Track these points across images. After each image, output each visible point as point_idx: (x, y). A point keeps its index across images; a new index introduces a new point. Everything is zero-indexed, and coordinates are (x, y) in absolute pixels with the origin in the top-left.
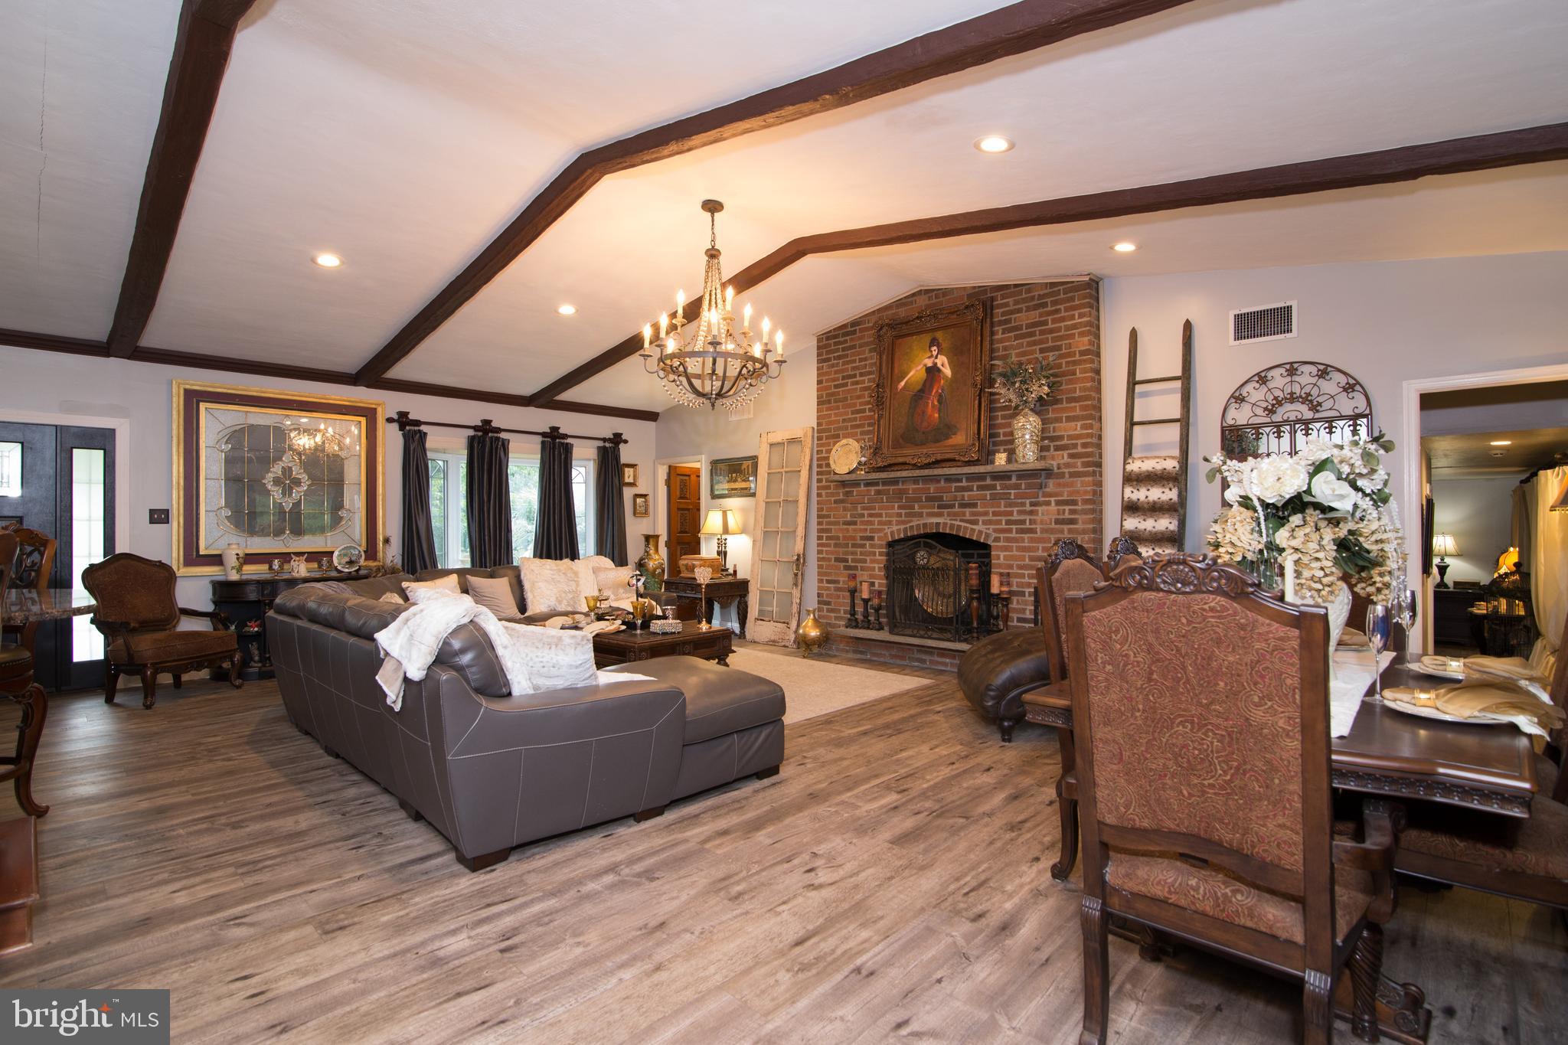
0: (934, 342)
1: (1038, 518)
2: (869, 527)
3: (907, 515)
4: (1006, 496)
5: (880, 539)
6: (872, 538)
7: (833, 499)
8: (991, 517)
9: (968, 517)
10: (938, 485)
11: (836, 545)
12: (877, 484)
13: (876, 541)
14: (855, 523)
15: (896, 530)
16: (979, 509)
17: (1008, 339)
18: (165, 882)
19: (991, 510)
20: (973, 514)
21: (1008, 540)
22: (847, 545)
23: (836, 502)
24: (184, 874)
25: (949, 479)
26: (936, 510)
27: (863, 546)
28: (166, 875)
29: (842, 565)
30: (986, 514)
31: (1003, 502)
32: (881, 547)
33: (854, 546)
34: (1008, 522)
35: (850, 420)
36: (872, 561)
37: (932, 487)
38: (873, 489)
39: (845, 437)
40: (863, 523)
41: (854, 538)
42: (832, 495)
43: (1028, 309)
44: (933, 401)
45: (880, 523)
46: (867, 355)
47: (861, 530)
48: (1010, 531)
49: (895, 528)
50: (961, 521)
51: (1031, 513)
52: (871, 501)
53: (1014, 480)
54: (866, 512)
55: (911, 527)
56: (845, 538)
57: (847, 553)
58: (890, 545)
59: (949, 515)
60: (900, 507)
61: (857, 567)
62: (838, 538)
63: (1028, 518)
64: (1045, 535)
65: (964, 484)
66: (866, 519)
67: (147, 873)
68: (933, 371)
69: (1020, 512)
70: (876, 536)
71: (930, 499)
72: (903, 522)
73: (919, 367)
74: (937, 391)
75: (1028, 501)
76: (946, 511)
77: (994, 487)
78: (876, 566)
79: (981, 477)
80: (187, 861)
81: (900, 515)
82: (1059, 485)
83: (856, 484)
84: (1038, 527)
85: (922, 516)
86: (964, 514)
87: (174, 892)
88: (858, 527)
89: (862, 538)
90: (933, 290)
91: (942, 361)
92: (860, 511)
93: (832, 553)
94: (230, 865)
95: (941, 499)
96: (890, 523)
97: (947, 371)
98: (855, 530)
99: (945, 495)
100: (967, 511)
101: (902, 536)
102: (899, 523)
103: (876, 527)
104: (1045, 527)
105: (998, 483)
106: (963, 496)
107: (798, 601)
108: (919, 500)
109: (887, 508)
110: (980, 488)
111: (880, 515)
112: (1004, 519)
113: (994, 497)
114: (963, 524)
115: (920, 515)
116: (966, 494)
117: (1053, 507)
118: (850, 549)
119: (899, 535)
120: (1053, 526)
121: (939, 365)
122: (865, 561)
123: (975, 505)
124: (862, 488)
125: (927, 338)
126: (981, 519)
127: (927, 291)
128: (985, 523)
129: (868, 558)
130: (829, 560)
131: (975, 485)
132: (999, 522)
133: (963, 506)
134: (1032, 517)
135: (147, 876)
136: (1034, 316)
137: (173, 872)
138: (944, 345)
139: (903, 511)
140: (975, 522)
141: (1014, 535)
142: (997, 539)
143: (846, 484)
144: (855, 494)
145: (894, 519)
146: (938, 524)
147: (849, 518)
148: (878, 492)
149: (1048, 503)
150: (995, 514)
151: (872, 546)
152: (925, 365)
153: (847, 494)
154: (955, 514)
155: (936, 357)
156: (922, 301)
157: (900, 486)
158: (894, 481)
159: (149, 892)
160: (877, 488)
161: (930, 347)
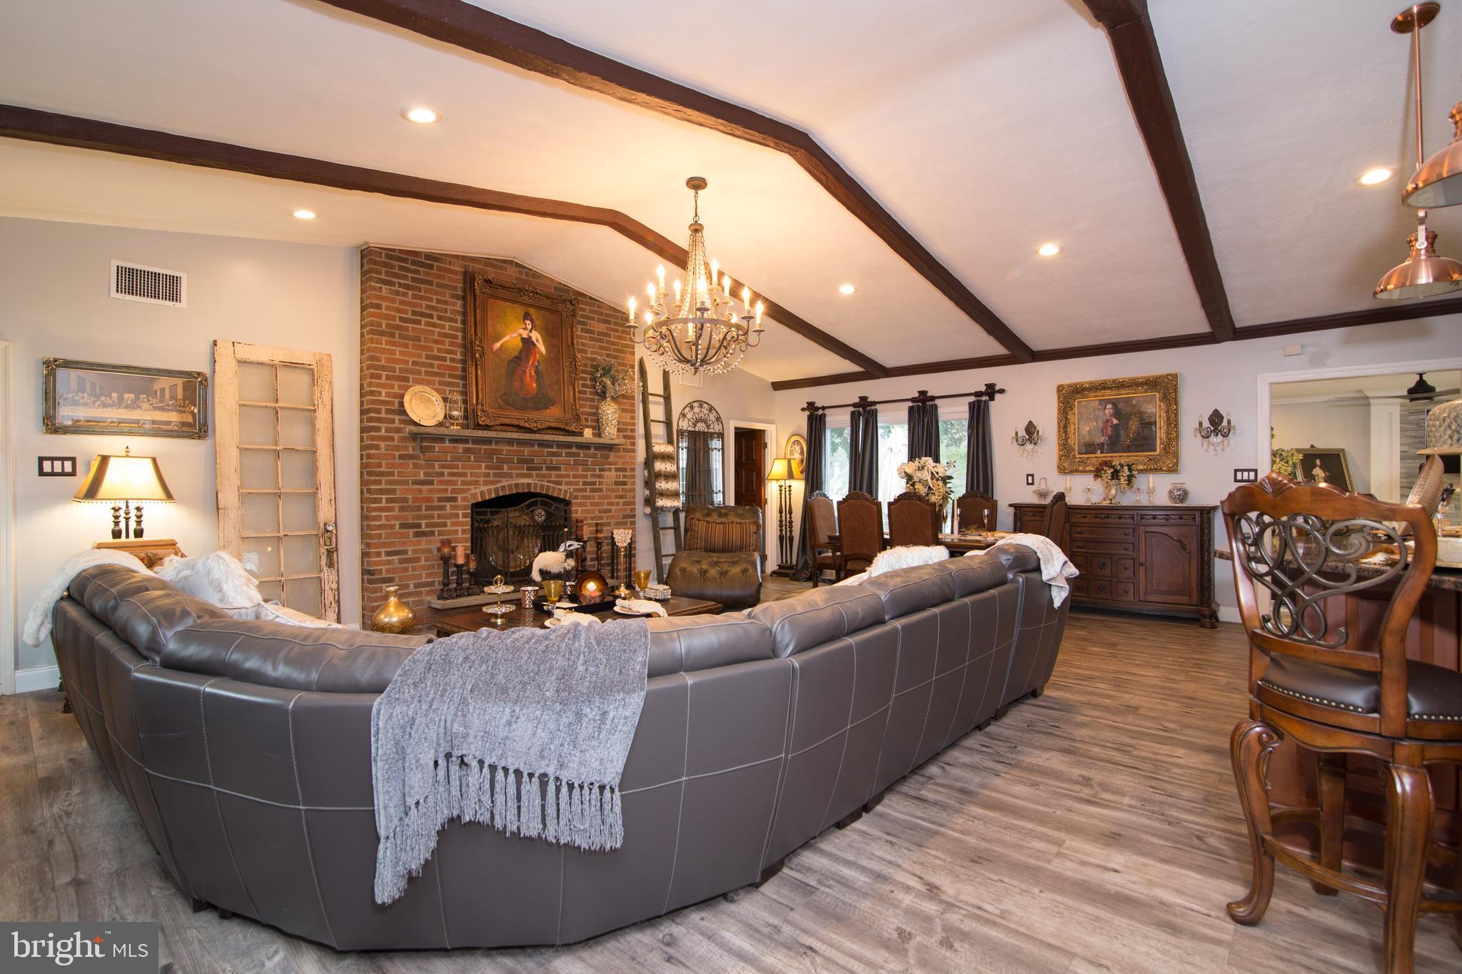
0: (527, 316)
1: (604, 481)
2: (450, 488)
3: (495, 475)
4: (584, 463)
5: (465, 499)
6: (454, 499)
7: (397, 453)
8: (571, 479)
9: (553, 479)
10: (532, 449)
11: (402, 509)
12: (466, 441)
13: (460, 502)
14: (431, 483)
15: (483, 491)
16: (562, 472)
17: (585, 338)
18: (1179, 766)
19: (572, 473)
20: (558, 476)
21: (584, 497)
22: (419, 508)
23: (401, 457)
24: (1164, 765)
25: (542, 444)
26: (525, 471)
27: (443, 508)
28: (1175, 770)
29: (411, 532)
30: (568, 476)
31: (580, 467)
32: (465, 508)
33: (428, 508)
34: (584, 483)
35: (424, 364)
36: (454, 524)
37: (527, 450)
38: (461, 446)
39: (421, 382)
40: (441, 482)
41: (428, 500)
42: (396, 448)
43: (599, 321)
44: (530, 371)
45: (463, 483)
46: (447, 298)
47: (439, 491)
48: (585, 490)
49: (484, 488)
50: (548, 481)
51: (600, 476)
52: (454, 459)
53: (592, 450)
54: (446, 471)
55: (503, 487)
56: (415, 499)
57: (419, 517)
58: (476, 506)
59: (537, 476)
60: (487, 467)
61: (433, 532)
62: (406, 500)
63: (597, 480)
64: (609, 493)
65: (555, 450)
66: (446, 478)
67: (1185, 778)
68: (527, 342)
69: (593, 476)
70: (459, 497)
71: (521, 461)
72: (491, 483)
73: (515, 335)
74: (533, 363)
75: (597, 467)
76: (534, 473)
77: (578, 455)
78: (459, 528)
79: (568, 445)
80: (1151, 772)
81: (488, 475)
82: (617, 457)
83: (440, 439)
84: (604, 487)
85: (512, 477)
86: (550, 476)
87: (1180, 757)
88: (435, 486)
89: (440, 499)
90: (524, 267)
91: (535, 336)
92: (437, 469)
93: (396, 518)
94: (1133, 756)
95: (532, 461)
96: (476, 483)
97: (541, 347)
98: (430, 491)
99: (536, 458)
100: (553, 473)
101: (493, 496)
102: (486, 483)
103: (459, 486)
104: (609, 487)
105: (581, 451)
106: (552, 460)
107: (334, 586)
108: (509, 461)
109: (473, 467)
110: (568, 455)
111: (465, 475)
112: (581, 481)
113: (576, 463)
114: (551, 485)
115: (510, 476)
116: (554, 458)
117: (613, 473)
118: (424, 512)
119: (489, 495)
120: (613, 486)
121: (534, 339)
122: (445, 525)
123: (559, 469)
124: (447, 444)
125: (521, 310)
126: (564, 480)
127: (518, 265)
128: (567, 484)
129: (449, 522)
130: (392, 527)
131: (564, 451)
132: (577, 483)
133: (549, 468)
134: (601, 480)
135: (1188, 777)
136: (602, 327)
137: (1168, 770)
138: (538, 323)
139: (491, 471)
140: (559, 483)
141: (588, 493)
142: (576, 497)
143: (422, 438)
144: (437, 449)
145: (481, 479)
146: (529, 484)
147: (422, 477)
148: (467, 451)
149: (610, 470)
150: (574, 476)
151: (453, 508)
152: (521, 335)
153: (424, 450)
154: (543, 476)
155: (531, 331)
156: (512, 271)
157: (493, 446)
158: (488, 441)
159: (1193, 765)
160: (467, 446)
161: (524, 320)
